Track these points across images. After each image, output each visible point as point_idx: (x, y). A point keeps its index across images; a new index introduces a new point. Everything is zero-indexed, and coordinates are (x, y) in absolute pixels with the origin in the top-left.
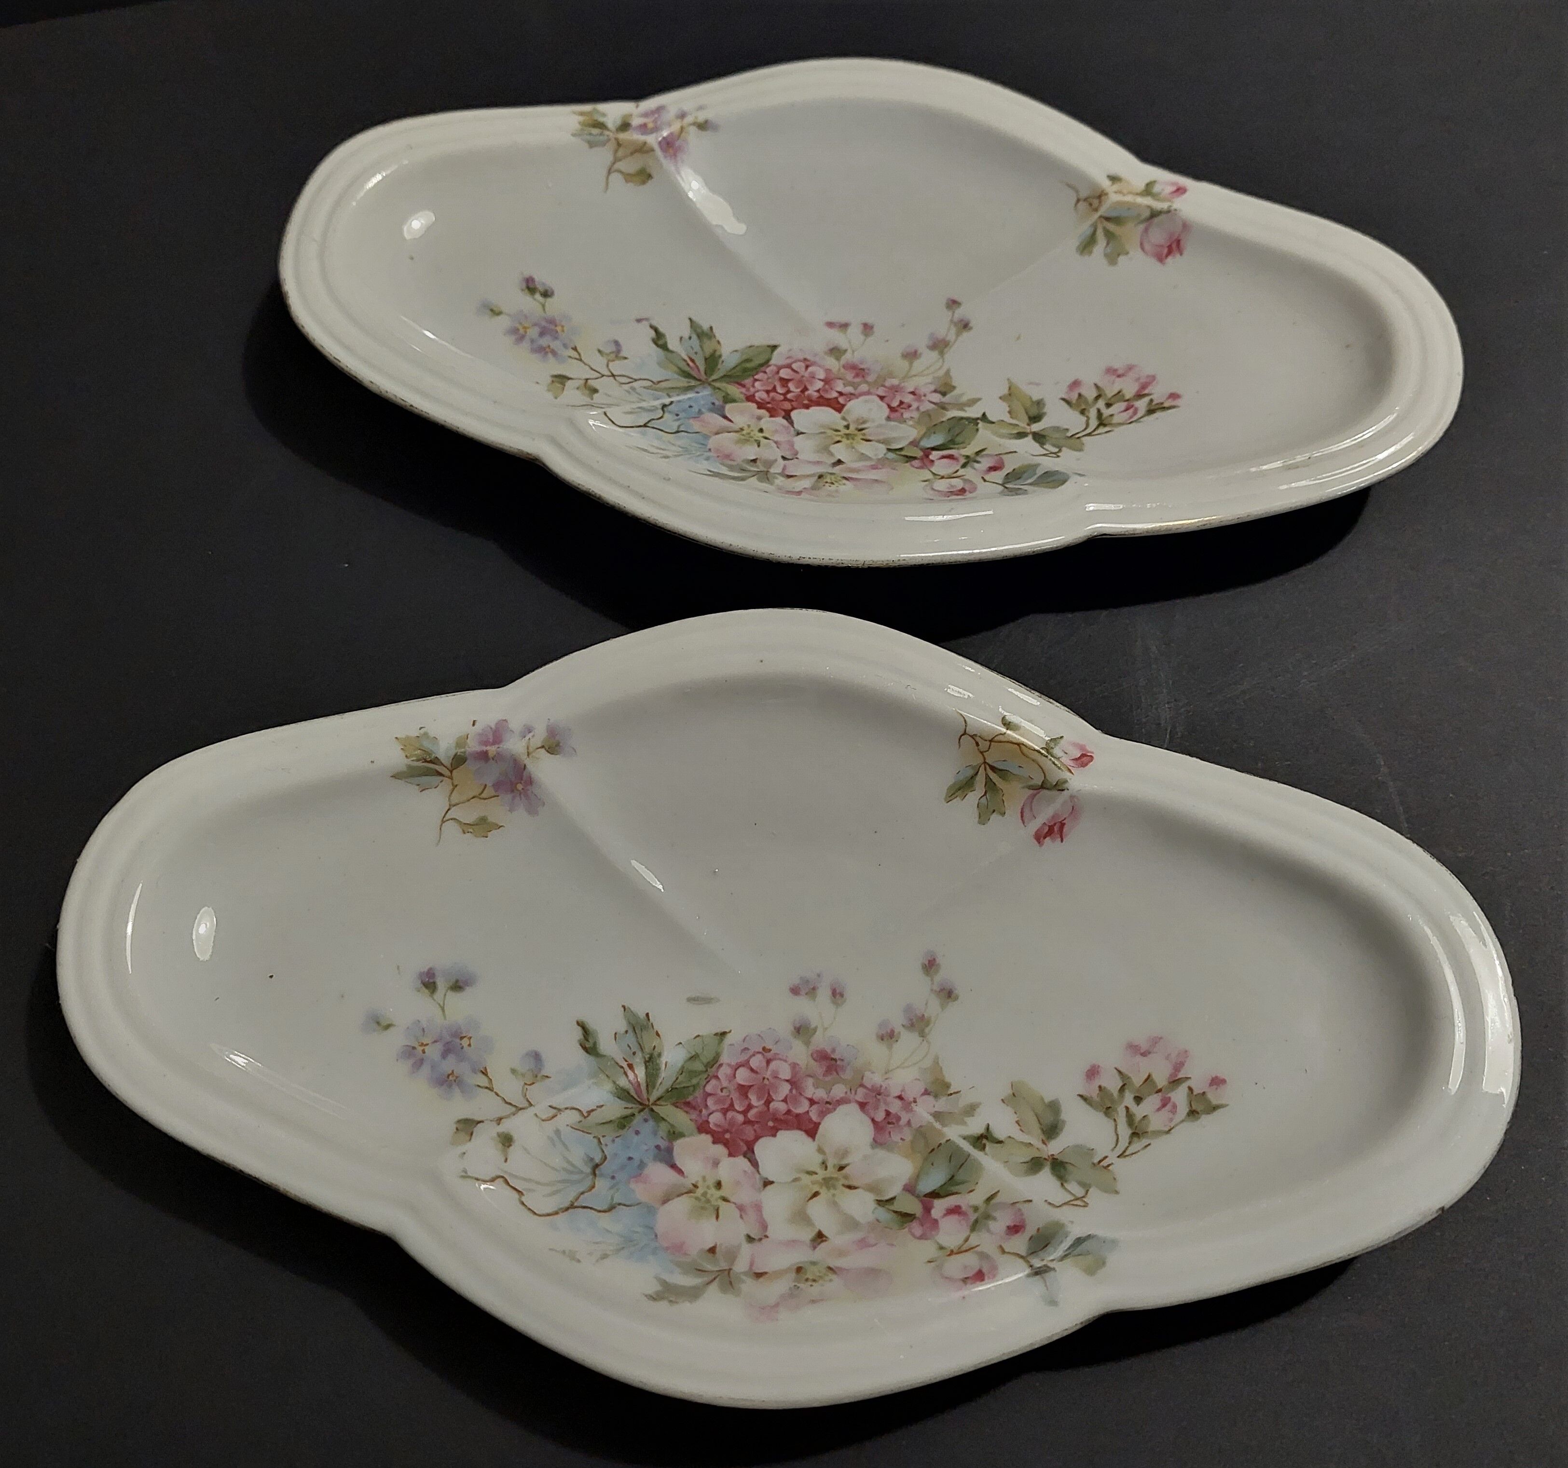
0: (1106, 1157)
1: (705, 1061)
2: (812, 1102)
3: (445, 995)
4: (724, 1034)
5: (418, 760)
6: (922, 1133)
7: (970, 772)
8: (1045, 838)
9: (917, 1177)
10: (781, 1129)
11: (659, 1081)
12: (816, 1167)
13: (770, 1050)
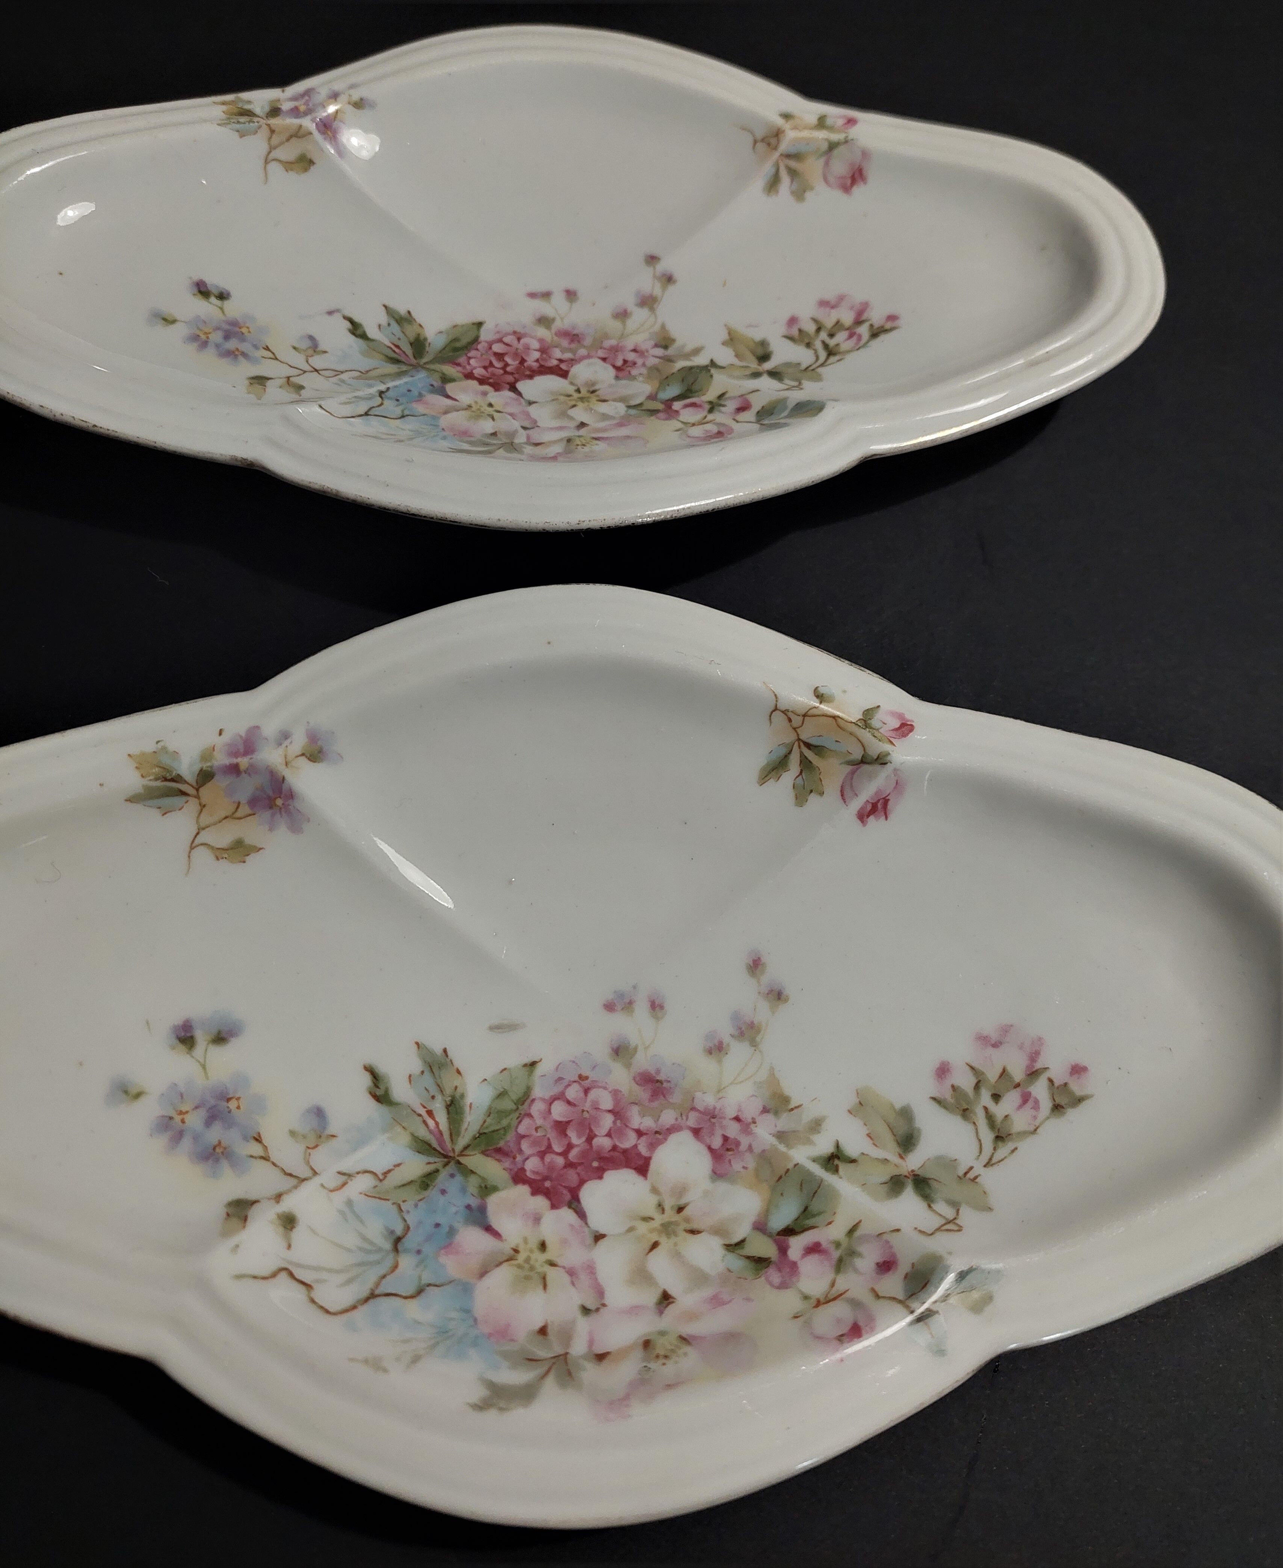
0: (971, 1168)
1: (514, 1097)
2: (640, 1133)
3: (206, 1050)
4: (533, 1064)
5: (156, 779)
6: (765, 1158)
7: (783, 751)
8: (868, 816)
9: (766, 1213)
10: (609, 1169)
11: (465, 1125)
12: (651, 1211)
13: (587, 1078)
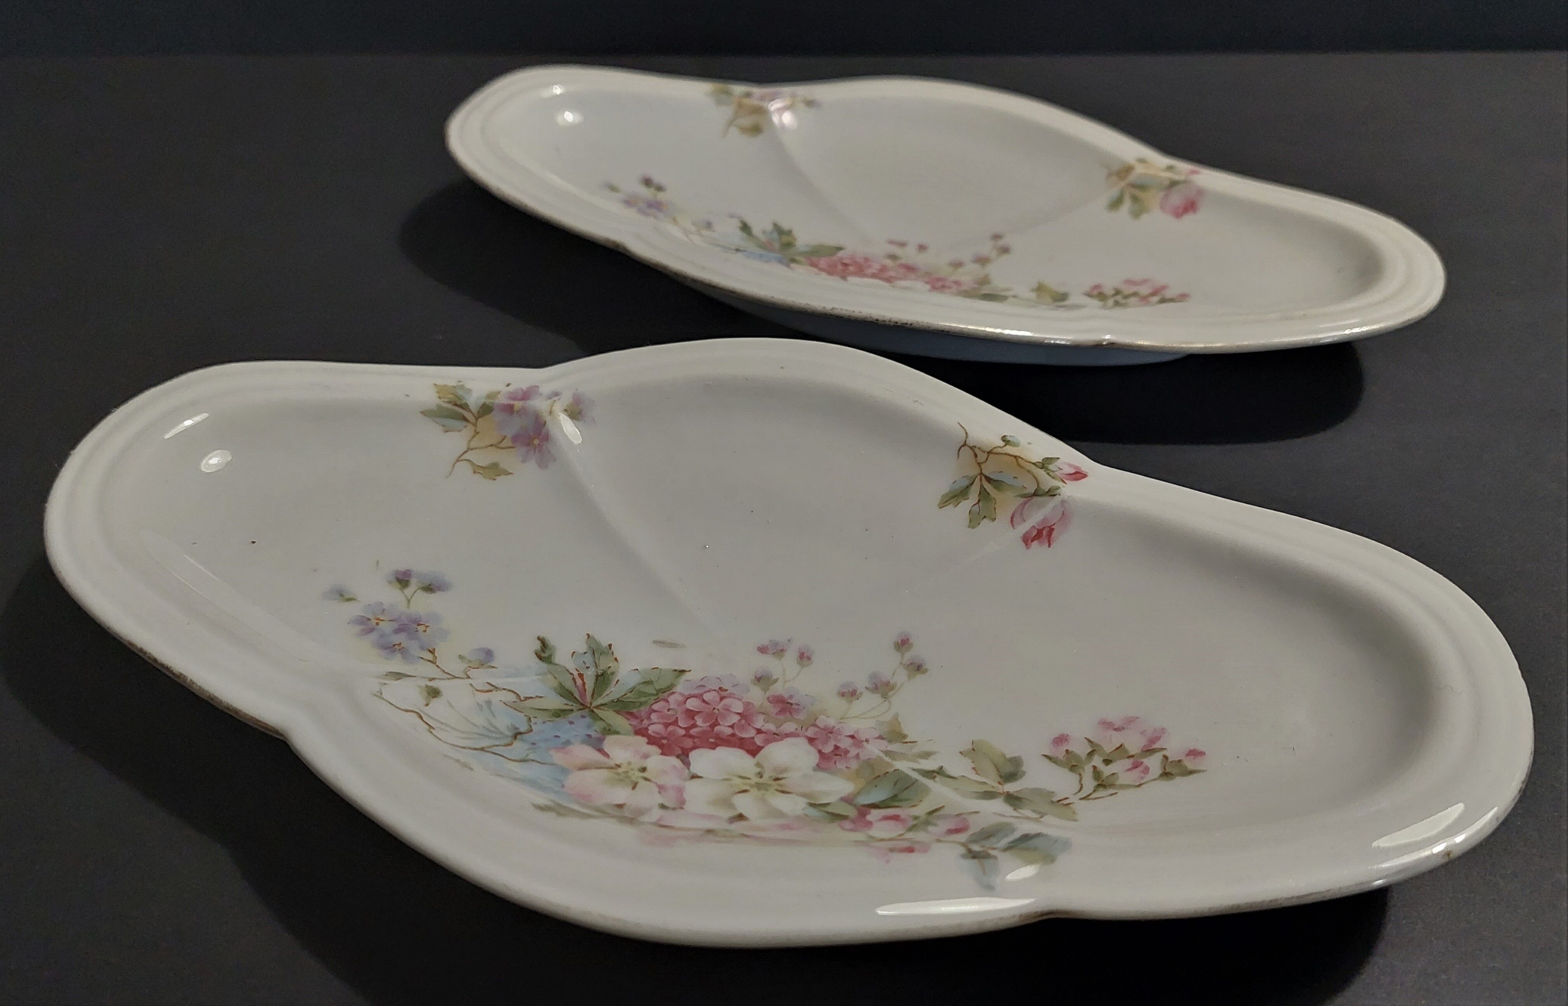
0: (1067, 798)
1: (658, 687)
2: (759, 731)
3: (415, 592)
4: (683, 672)
5: (449, 402)
6: (869, 764)
7: (967, 482)
8: (1032, 541)
9: (858, 793)
10: (722, 746)
11: (607, 692)
12: (750, 775)
13: (726, 690)
